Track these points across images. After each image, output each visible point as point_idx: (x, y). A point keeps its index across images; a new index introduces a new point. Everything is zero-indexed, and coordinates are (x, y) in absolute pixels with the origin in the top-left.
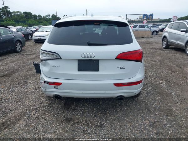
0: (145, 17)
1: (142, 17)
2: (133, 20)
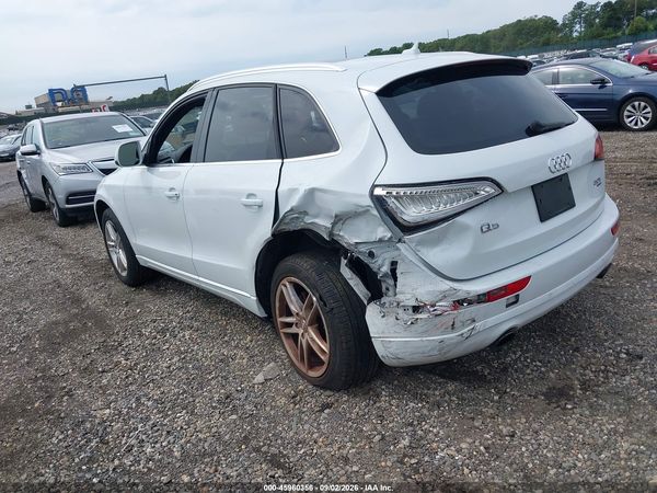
0: (58, 97)
1: (47, 99)
2: (13, 113)
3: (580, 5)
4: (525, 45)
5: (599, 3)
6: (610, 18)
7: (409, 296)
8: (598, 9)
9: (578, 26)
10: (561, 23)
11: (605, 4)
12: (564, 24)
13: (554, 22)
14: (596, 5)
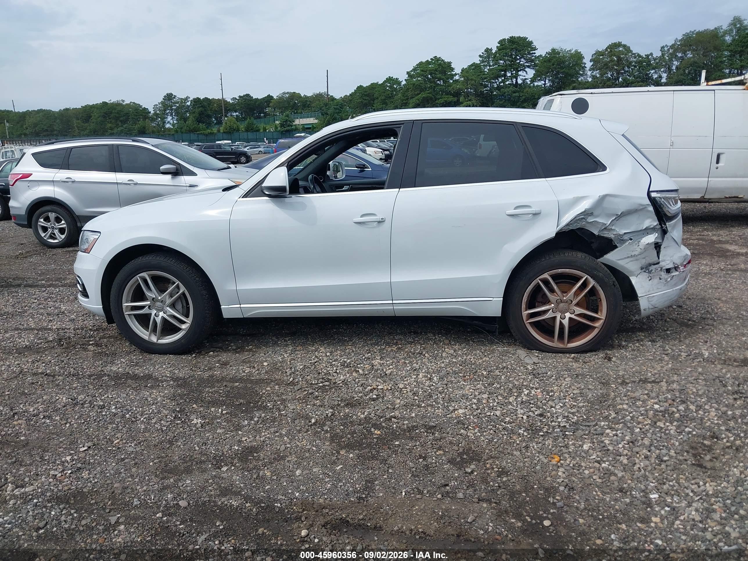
3: (169, 97)
4: (115, 131)
5: (187, 98)
6: (201, 114)
7: (668, 262)
8: (189, 103)
9: (169, 118)
10: (152, 112)
11: (194, 99)
12: (155, 114)
13: (145, 111)
14: (187, 99)
